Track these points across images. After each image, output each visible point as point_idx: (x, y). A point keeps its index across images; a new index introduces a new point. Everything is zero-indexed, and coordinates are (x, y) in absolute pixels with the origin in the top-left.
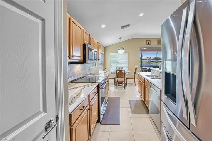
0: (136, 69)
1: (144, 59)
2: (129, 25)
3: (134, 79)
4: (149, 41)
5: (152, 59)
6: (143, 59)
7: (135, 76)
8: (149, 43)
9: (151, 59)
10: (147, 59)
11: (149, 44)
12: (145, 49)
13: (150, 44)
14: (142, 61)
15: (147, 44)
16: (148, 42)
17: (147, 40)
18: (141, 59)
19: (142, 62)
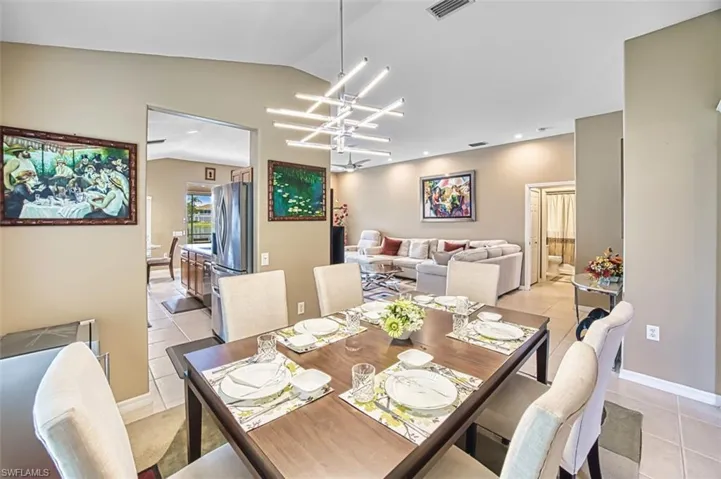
0: (176, 240)
1: (201, 212)
2: (162, 141)
3: (171, 265)
4: (212, 171)
6: (197, 212)
7: (171, 257)
8: (212, 175)
11: (213, 177)
14: (192, 217)
15: (206, 179)
16: (210, 173)
17: (207, 169)
18: (192, 210)
19: (192, 222)
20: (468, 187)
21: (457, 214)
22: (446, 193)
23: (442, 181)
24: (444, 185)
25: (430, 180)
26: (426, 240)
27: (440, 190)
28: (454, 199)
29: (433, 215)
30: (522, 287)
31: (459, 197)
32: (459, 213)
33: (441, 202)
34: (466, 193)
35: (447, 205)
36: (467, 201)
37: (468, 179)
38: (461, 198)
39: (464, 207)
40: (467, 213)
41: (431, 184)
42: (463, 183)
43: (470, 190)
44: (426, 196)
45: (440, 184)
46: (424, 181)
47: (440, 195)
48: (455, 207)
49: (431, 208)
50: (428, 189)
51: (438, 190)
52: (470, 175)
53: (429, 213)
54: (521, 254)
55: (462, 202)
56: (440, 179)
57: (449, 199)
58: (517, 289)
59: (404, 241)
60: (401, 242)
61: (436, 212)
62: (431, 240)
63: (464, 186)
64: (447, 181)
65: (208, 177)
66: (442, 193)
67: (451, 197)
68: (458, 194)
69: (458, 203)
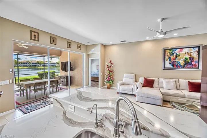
1: (21, 63)
5: (34, 63)
8: (37, 37)
9: (32, 63)
10: (26, 63)
11: (37, 39)
12: (27, 48)
13: (38, 41)
15: (31, 39)
16: (35, 35)
17: (31, 32)
18: (17, 62)
20: (197, 53)
21: (188, 66)
22: (181, 56)
23: (178, 50)
24: (180, 52)
25: (169, 49)
27: (177, 54)
28: (186, 59)
29: (172, 67)
31: (190, 58)
32: (190, 66)
33: (177, 60)
34: (195, 56)
35: (182, 62)
36: (196, 60)
37: (197, 49)
38: (192, 59)
39: (193, 63)
40: (195, 66)
41: (170, 51)
42: (194, 51)
43: (199, 55)
45: (177, 51)
46: (165, 50)
48: (187, 63)
49: (170, 63)
51: (175, 54)
52: (198, 47)
55: (192, 61)
56: (176, 49)
59: (156, 79)
60: (154, 80)
61: (173, 65)
63: (194, 53)
64: (182, 50)
65: (33, 38)
66: (178, 56)
67: (184, 58)
68: (189, 56)
69: (189, 61)
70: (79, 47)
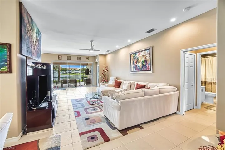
4: (60, 57)
13: (61, 59)
17: (58, 56)
20: (149, 55)
21: (144, 70)
22: (140, 59)
25: (133, 54)
26: (130, 82)
28: (143, 62)
29: (135, 70)
30: (178, 112)
31: (145, 61)
32: (145, 69)
33: (137, 64)
34: (148, 58)
36: (148, 62)
37: (149, 51)
39: (147, 66)
40: (148, 69)
41: (134, 56)
42: (147, 53)
43: (150, 57)
44: (132, 61)
45: (137, 55)
46: (131, 55)
47: (137, 60)
48: (144, 66)
49: (134, 67)
50: (132, 58)
51: (136, 58)
52: (150, 49)
53: (133, 69)
54: (178, 92)
55: (146, 63)
56: (137, 53)
57: (141, 62)
58: (175, 113)
60: (121, 82)
61: (135, 69)
62: (132, 82)
63: (147, 55)
64: (140, 54)
65: (59, 59)
66: (138, 59)
67: (141, 61)
68: (145, 59)
69: (145, 64)
70: (87, 59)
